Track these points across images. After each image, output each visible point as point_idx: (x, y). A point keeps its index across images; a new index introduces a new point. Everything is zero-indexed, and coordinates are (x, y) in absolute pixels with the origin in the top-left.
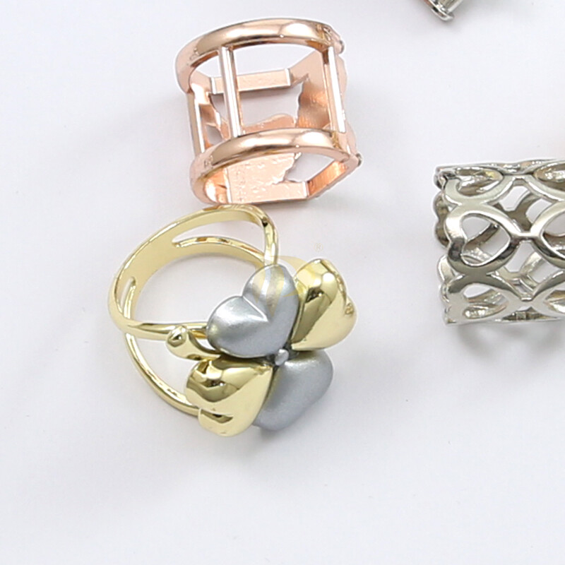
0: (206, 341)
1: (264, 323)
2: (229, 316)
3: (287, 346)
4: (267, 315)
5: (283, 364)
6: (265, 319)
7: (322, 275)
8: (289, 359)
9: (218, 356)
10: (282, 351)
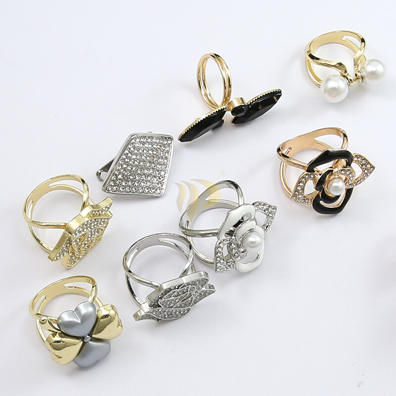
0: (56, 325)
1: (79, 323)
2: (66, 318)
3: (90, 335)
4: (81, 320)
5: (88, 342)
6: (79, 322)
7: (110, 311)
8: (90, 340)
9: (60, 332)
10: (87, 336)
